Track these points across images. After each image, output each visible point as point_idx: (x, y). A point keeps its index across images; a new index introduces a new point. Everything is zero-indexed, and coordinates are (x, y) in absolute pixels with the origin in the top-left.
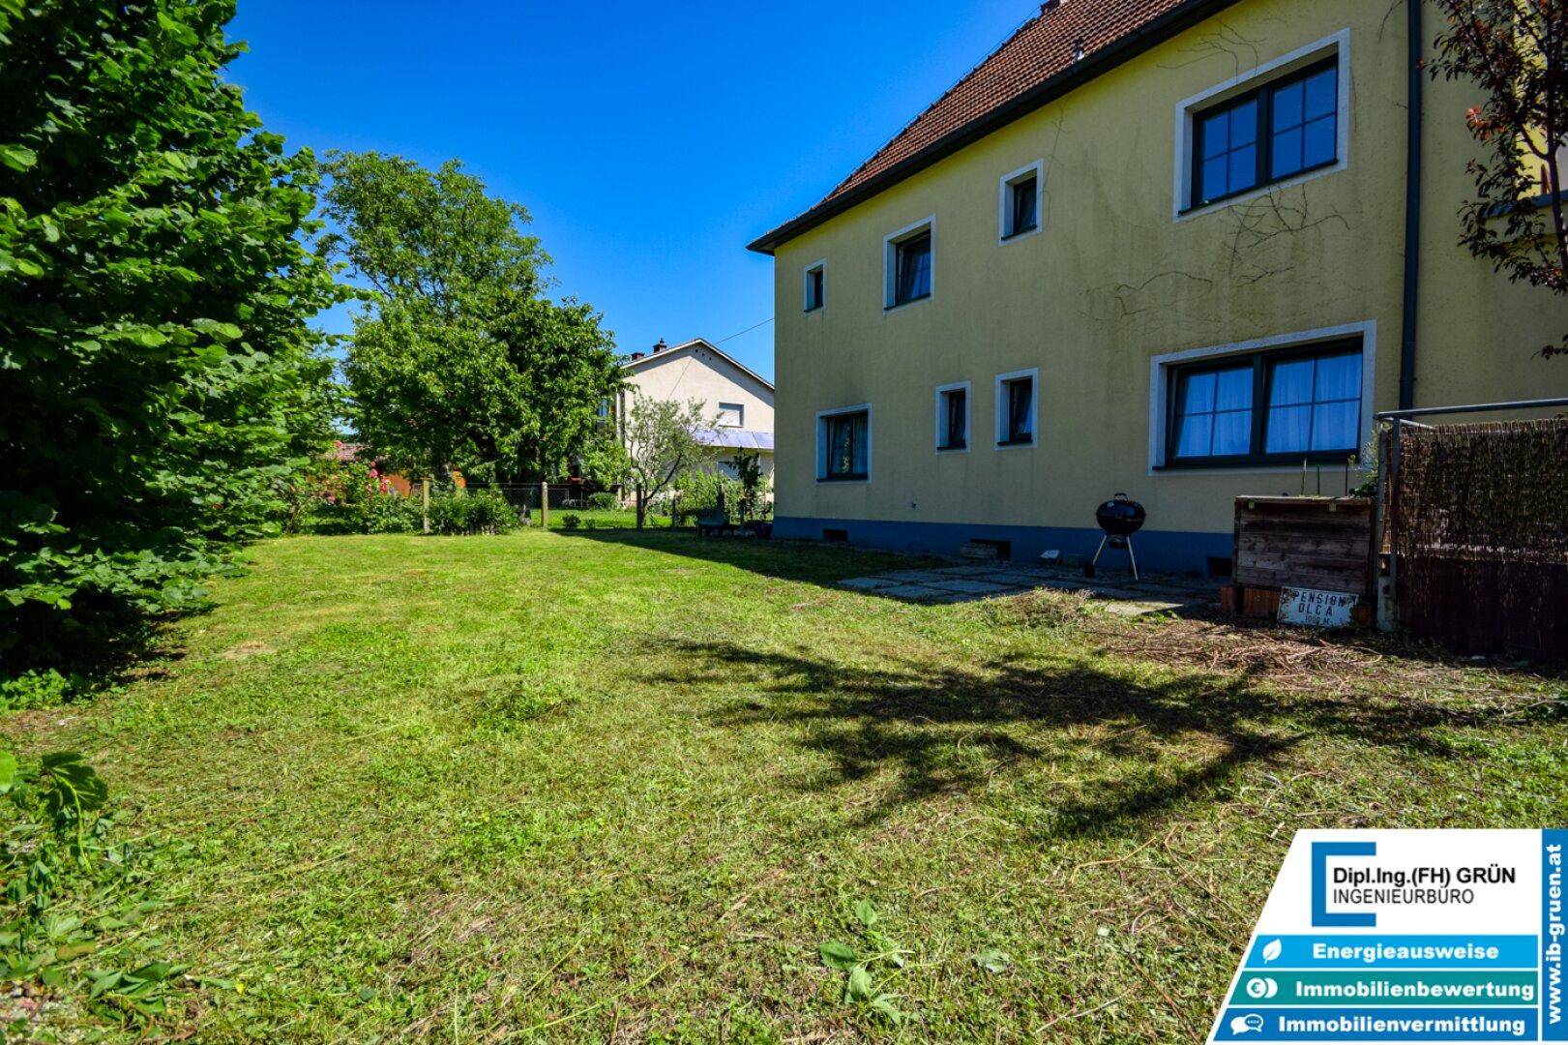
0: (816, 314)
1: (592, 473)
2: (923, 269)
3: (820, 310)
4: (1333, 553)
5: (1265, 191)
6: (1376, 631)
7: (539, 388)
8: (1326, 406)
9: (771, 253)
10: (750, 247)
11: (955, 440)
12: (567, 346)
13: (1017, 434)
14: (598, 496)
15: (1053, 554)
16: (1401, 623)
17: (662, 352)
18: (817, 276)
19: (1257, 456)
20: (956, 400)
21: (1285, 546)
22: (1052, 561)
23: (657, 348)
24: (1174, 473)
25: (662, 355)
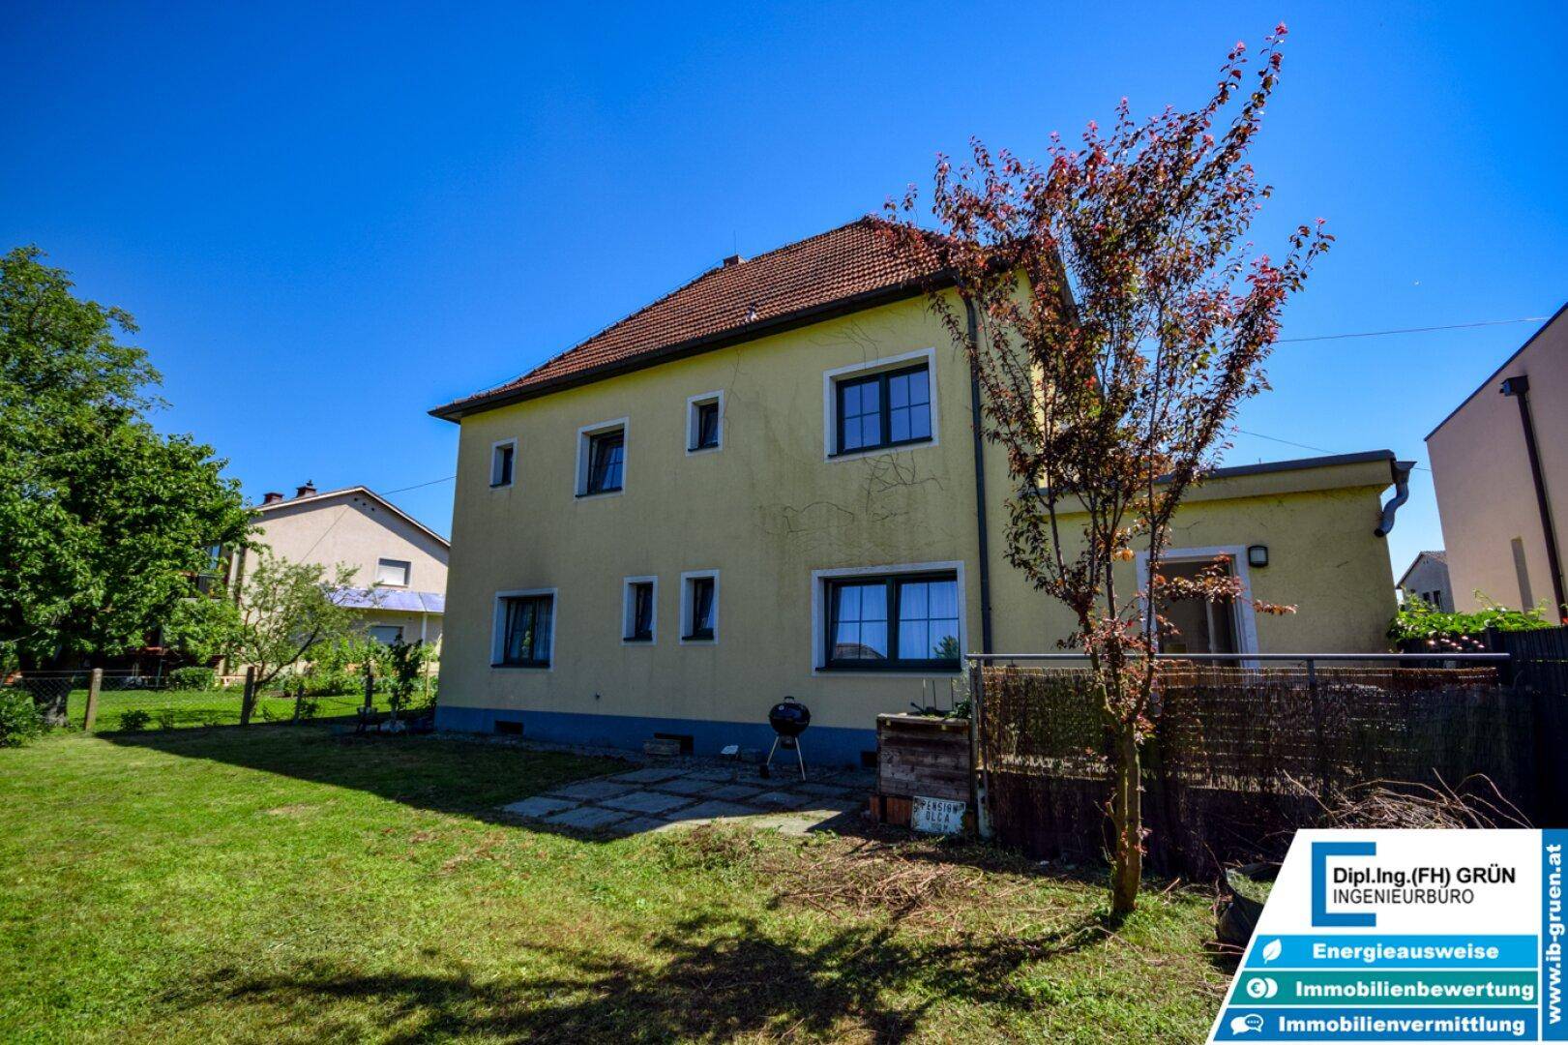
0: (502, 490)
1: (182, 641)
2: (616, 463)
3: (508, 487)
4: (946, 766)
5: (886, 451)
6: (979, 837)
7: (112, 544)
8: (937, 622)
9: (458, 422)
10: (432, 413)
11: (641, 632)
12: (166, 495)
13: (700, 631)
14: (186, 672)
15: (731, 750)
16: (994, 829)
17: (309, 497)
18: (508, 452)
19: (892, 663)
20: (643, 592)
21: (912, 758)
22: (732, 757)
23: (302, 491)
24: (832, 675)
25: (307, 500)
